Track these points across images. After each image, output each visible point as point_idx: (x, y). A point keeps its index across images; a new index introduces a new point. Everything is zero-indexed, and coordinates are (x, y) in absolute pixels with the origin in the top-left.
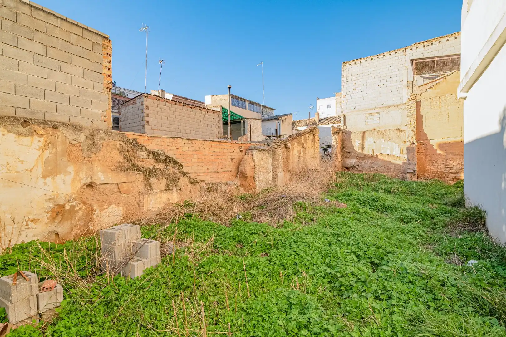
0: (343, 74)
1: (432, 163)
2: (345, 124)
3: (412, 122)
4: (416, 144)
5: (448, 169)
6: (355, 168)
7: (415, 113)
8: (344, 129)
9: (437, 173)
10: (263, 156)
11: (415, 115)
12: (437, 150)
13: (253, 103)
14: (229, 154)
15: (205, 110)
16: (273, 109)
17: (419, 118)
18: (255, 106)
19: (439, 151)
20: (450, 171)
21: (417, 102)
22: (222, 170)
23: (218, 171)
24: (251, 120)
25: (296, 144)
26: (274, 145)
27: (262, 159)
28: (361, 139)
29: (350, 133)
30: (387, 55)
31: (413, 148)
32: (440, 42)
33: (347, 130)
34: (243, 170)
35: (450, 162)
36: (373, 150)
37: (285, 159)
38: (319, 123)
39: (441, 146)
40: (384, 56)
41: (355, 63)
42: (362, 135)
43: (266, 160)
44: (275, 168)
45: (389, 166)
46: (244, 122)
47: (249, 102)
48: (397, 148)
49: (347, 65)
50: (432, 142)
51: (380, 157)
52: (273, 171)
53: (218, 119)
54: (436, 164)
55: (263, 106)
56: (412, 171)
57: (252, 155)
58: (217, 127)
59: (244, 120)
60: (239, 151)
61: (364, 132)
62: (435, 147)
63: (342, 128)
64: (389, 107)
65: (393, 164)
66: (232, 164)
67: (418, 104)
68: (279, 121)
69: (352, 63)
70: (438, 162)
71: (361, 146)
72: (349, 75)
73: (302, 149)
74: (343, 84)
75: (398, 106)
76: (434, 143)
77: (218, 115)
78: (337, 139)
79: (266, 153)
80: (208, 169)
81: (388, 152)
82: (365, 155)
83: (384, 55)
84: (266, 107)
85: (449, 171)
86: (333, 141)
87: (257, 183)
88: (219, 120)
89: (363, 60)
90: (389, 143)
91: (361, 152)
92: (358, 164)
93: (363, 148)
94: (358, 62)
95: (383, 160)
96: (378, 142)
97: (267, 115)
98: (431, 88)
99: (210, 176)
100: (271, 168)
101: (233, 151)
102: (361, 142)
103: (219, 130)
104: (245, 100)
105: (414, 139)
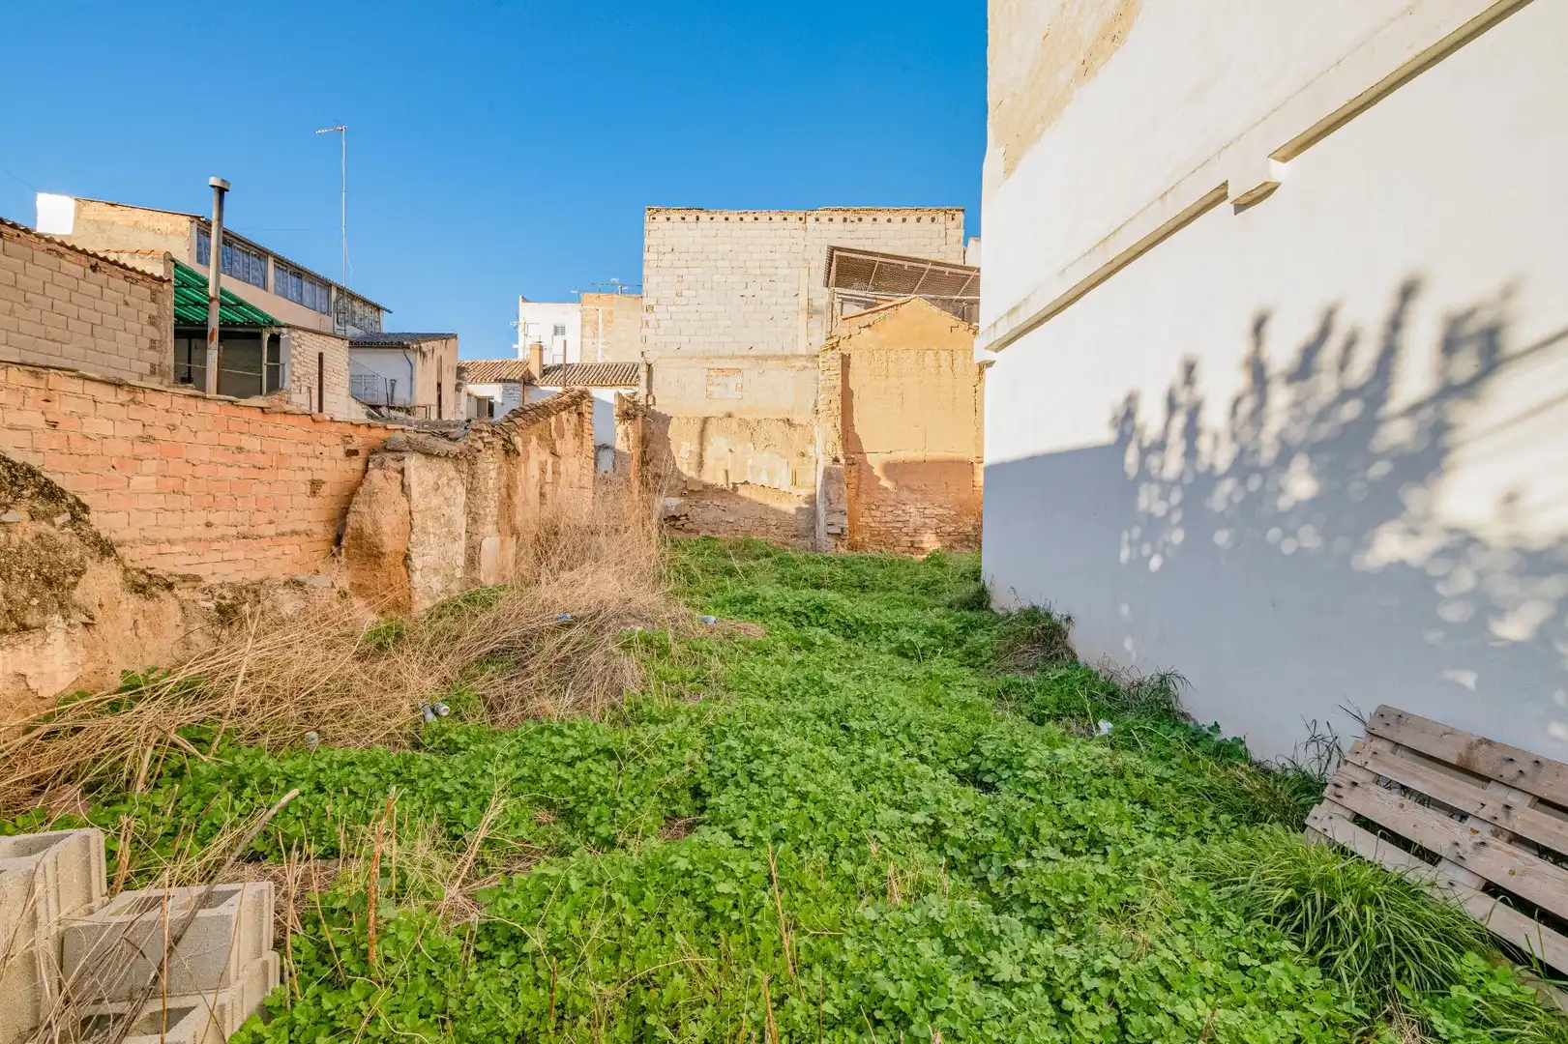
0: (647, 241)
1: (870, 509)
2: (650, 393)
3: (833, 406)
4: (843, 461)
5: (899, 525)
6: (678, 523)
7: (840, 383)
8: (648, 406)
9: (879, 534)
10: (439, 477)
11: (839, 390)
12: (879, 479)
13: (299, 273)
14: (304, 462)
15: (83, 258)
16: (379, 309)
17: (847, 395)
18: (307, 286)
19: (884, 483)
20: (905, 530)
21: (843, 356)
22: (271, 530)
23: (255, 531)
24: (308, 335)
25: (534, 440)
26: (473, 440)
27: (437, 488)
28: (696, 441)
29: (666, 420)
30: (764, 218)
31: (838, 470)
32: (875, 220)
33: (656, 408)
34: (368, 530)
35: (904, 507)
36: (727, 472)
37: (504, 490)
38: (541, 377)
39: (890, 468)
40: (756, 219)
41: (683, 219)
42: (697, 428)
43: (448, 492)
44: (474, 518)
45: (763, 515)
46: (275, 340)
47: (281, 263)
48: (784, 471)
49: (661, 217)
50: (871, 459)
51: (742, 491)
52: (467, 532)
53: (152, 309)
54: (878, 514)
55: (340, 290)
56: (839, 531)
57: (402, 471)
58: (145, 343)
59: (275, 330)
60: (340, 452)
61: (705, 421)
62: (877, 472)
63: (643, 402)
64: (766, 358)
65: (775, 511)
66: (313, 502)
67: (846, 361)
68: (411, 356)
69: (676, 216)
70: (883, 509)
71: (695, 461)
72: (662, 249)
73: (550, 460)
74: (645, 272)
75: (786, 358)
76: (875, 461)
77: (153, 293)
78: (631, 435)
79: (449, 466)
80: (208, 525)
81: (764, 479)
82: (706, 486)
83: (756, 215)
84: (353, 297)
85: (900, 529)
86: (619, 440)
87: (417, 577)
88: (155, 313)
89: (704, 216)
90: (766, 455)
91: (695, 476)
92: (687, 509)
93: (701, 464)
94: (691, 217)
95: (750, 501)
96: (739, 449)
97: (354, 325)
98: (869, 326)
99: (218, 556)
100: (461, 522)
101: (318, 453)
102: (695, 448)
103: (154, 356)
104: (262, 254)
105: (839, 447)
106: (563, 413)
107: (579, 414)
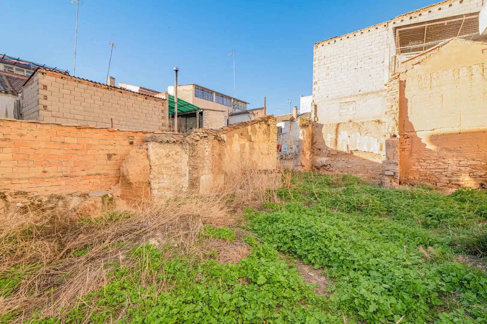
0: (314, 57)
1: (419, 162)
2: (316, 116)
3: (394, 108)
4: (398, 136)
5: (441, 170)
6: (326, 168)
7: (398, 96)
8: (315, 122)
9: (425, 176)
10: (170, 151)
11: (398, 99)
12: (426, 145)
13: (223, 96)
15: (143, 96)
16: (246, 103)
17: (403, 103)
18: (225, 99)
19: (430, 146)
20: (444, 173)
21: (400, 82)
22: (84, 173)
24: (211, 111)
25: (237, 136)
27: (168, 156)
28: (334, 134)
29: (322, 126)
30: (365, 31)
31: (393, 141)
32: (430, 12)
33: (319, 122)
35: (443, 160)
36: (348, 146)
37: (216, 157)
38: (297, 118)
39: (434, 139)
40: (362, 33)
41: (329, 43)
42: (335, 128)
43: (176, 157)
44: (194, 168)
45: (365, 164)
46: (201, 113)
47: (217, 94)
48: (376, 143)
49: (320, 46)
50: (419, 134)
51: (355, 154)
52: (190, 173)
53: (162, 108)
54: (424, 164)
55: (234, 99)
56: (392, 174)
57: (147, 150)
58: (160, 117)
59: (200, 111)
60: (127, 142)
61: (338, 125)
62: (423, 141)
63: (313, 120)
64: (367, 94)
65: (372, 163)
67: (402, 85)
69: (326, 43)
70: (427, 161)
71: (334, 141)
72: (321, 58)
73: (247, 144)
74: (314, 69)
75: (378, 92)
76: (423, 135)
77: (163, 103)
78: (305, 133)
79: (177, 148)
81: (365, 149)
82: (338, 152)
83: (362, 32)
84: (238, 101)
85: (441, 173)
87: (155, 192)
88: (163, 109)
89: (338, 40)
90: (366, 137)
91: (334, 148)
92: (330, 162)
93: (336, 143)
94: (332, 42)
95: (359, 157)
96: (353, 136)
97: (239, 109)
98: (419, 63)
100: (185, 169)
102: (334, 136)
104: (212, 92)
105: (396, 129)
106: (256, 125)
107: (268, 125)
